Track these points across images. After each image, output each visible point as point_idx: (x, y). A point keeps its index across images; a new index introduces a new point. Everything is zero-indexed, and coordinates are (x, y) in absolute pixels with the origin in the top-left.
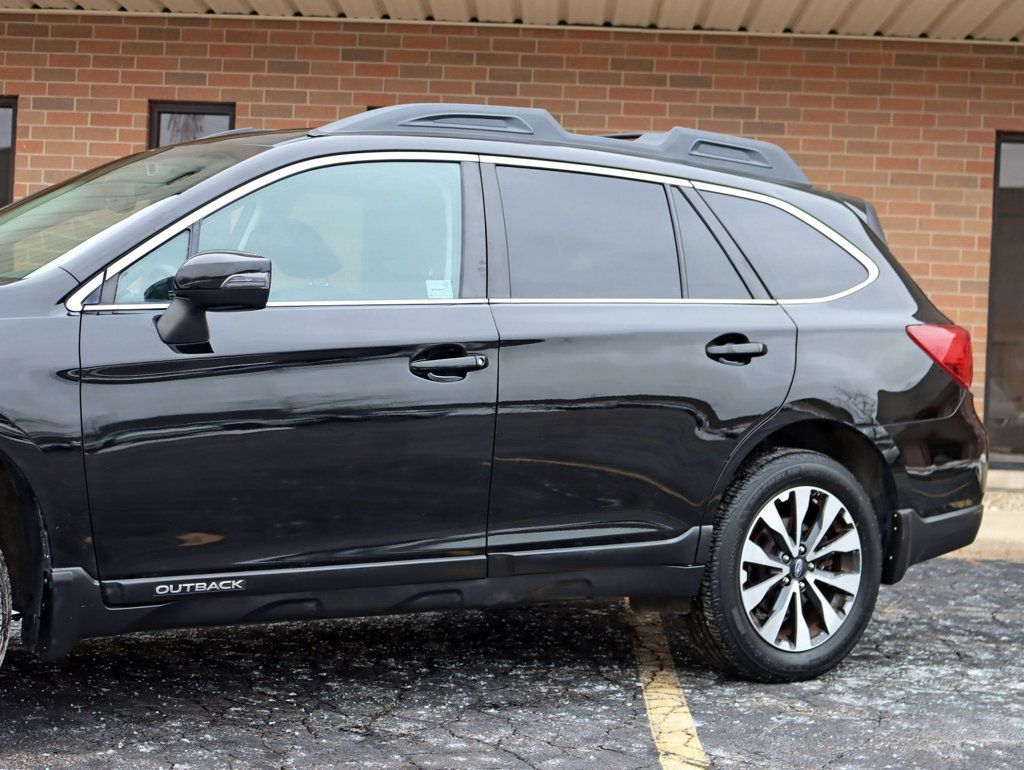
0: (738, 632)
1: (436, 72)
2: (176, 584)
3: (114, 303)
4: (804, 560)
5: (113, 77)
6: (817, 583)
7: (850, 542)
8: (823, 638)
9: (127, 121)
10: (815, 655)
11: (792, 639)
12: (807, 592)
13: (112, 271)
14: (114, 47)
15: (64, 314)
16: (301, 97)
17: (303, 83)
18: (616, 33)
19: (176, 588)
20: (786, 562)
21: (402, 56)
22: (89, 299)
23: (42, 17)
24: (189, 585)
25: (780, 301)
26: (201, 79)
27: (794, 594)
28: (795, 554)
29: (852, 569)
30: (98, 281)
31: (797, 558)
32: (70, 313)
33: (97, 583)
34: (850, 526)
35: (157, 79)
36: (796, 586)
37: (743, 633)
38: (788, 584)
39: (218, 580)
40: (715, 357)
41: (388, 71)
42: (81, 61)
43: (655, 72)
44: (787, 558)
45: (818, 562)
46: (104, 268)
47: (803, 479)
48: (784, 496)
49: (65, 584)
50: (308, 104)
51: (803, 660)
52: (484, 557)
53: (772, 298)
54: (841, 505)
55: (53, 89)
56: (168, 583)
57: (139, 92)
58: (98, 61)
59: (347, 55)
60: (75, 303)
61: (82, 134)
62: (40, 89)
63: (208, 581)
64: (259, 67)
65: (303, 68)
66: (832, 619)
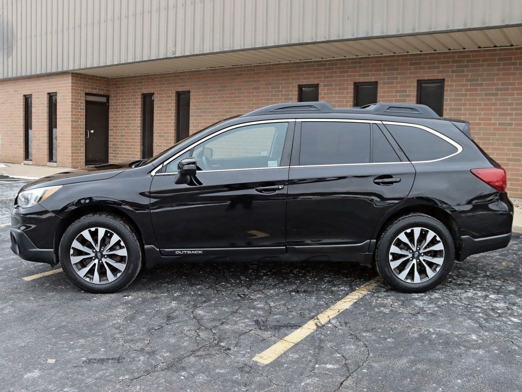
0: (388, 276)
1: (439, 67)
2: (181, 251)
3: (165, 172)
4: (419, 252)
5: (344, 76)
6: (424, 260)
7: (439, 247)
8: (427, 279)
9: (347, 89)
10: (421, 285)
11: (413, 279)
12: (420, 264)
13: (165, 163)
14: (344, 68)
15: (150, 176)
16: (397, 78)
17: (398, 74)
18: (500, 49)
19: (181, 252)
20: (411, 253)
21: (428, 63)
22: (157, 172)
23: (325, 61)
24: (185, 252)
25: (412, 162)
26: (368, 75)
27: (414, 264)
28: (414, 249)
29: (441, 256)
30: (161, 166)
31: (416, 251)
32: (152, 176)
33: (158, 250)
34: (439, 242)
35: (355, 76)
36: (414, 261)
37: (389, 276)
38: (412, 260)
39: (194, 251)
40: (378, 183)
41: (423, 68)
42: (335, 73)
43: (513, 61)
44: (411, 251)
45: (425, 254)
46: (163, 163)
47: (417, 225)
48: (409, 231)
49: (149, 250)
50: (399, 80)
51: (417, 286)
52: (284, 247)
53: (410, 161)
54: (435, 234)
55: (328, 81)
56: (179, 251)
57: (351, 80)
58: (340, 73)
59: (411, 64)
60: (153, 173)
61: (335, 93)
62: (325, 81)
63: (191, 251)
64: (384, 70)
65: (397, 69)
66: (430, 273)
